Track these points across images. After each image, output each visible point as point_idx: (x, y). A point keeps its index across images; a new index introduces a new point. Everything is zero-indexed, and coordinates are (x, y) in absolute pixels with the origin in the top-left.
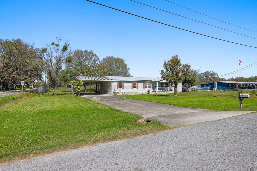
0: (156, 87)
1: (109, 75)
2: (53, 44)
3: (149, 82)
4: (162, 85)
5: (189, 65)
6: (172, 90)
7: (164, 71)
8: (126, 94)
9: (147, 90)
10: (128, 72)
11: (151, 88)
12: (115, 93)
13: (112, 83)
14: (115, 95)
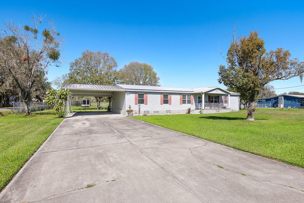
0: (200, 102)
2: (27, 28)
3: (190, 94)
4: (209, 99)
6: (225, 108)
7: (226, 68)
8: (151, 113)
10: (158, 83)
11: (192, 104)
12: (130, 111)
13: (127, 95)
14: (129, 115)
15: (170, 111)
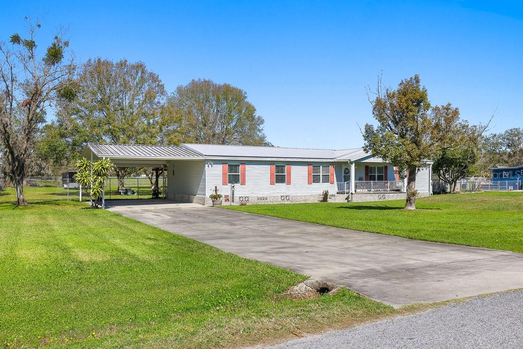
0: (347, 178)
1: (197, 140)
2: (16, 39)
3: (326, 164)
4: (367, 174)
5: (453, 107)
6: (399, 190)
7: (375, 128)
8: (253, 200)
9: (319, 189)
10: (260, 131)
11: (332, 183)
12: (215, 197)
13: (208, 167)
14: (216, 204)
15: (288, 198)
